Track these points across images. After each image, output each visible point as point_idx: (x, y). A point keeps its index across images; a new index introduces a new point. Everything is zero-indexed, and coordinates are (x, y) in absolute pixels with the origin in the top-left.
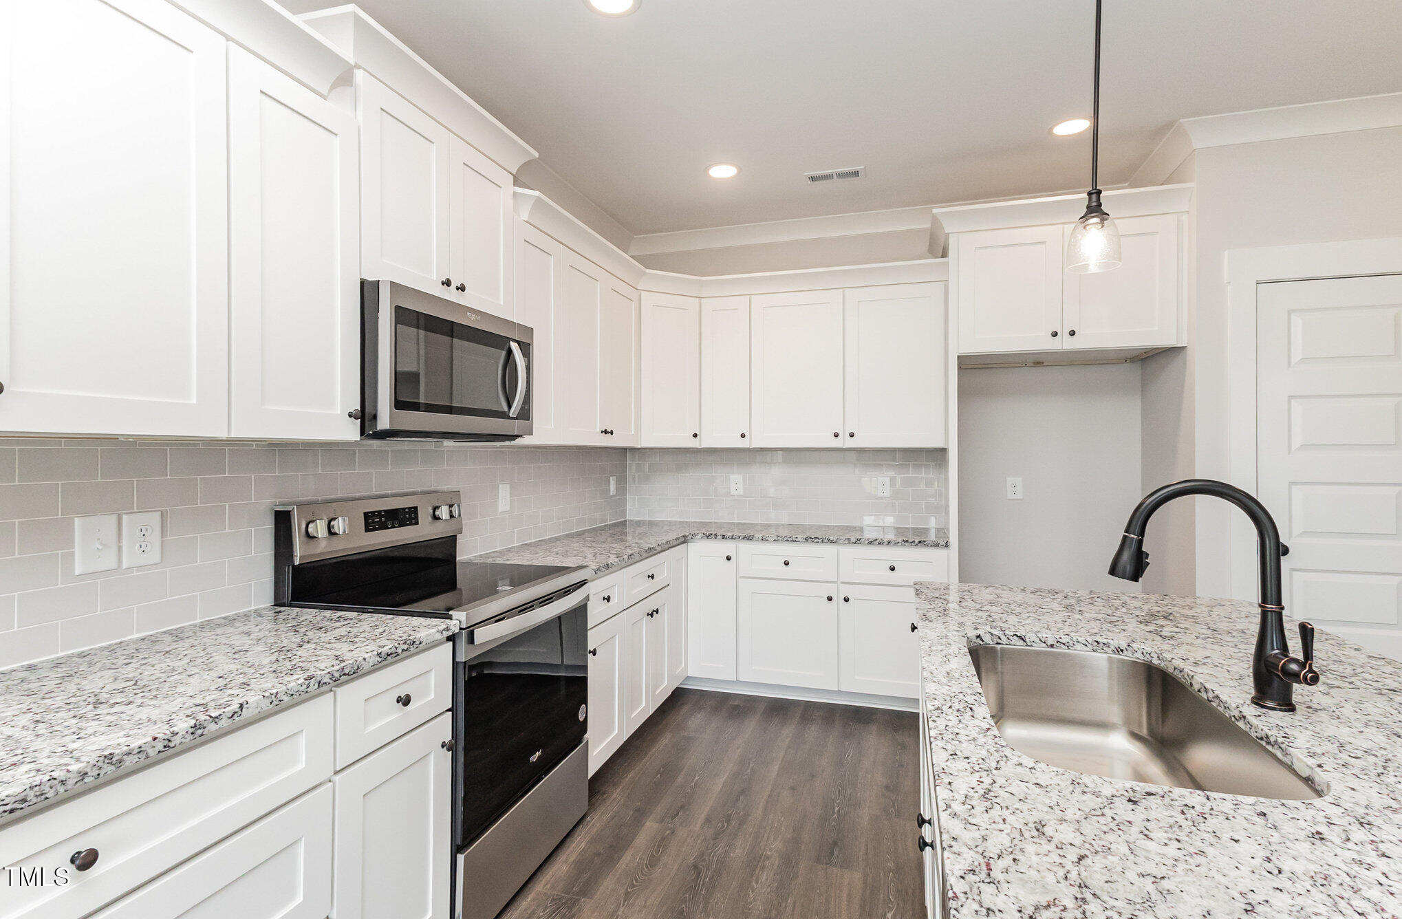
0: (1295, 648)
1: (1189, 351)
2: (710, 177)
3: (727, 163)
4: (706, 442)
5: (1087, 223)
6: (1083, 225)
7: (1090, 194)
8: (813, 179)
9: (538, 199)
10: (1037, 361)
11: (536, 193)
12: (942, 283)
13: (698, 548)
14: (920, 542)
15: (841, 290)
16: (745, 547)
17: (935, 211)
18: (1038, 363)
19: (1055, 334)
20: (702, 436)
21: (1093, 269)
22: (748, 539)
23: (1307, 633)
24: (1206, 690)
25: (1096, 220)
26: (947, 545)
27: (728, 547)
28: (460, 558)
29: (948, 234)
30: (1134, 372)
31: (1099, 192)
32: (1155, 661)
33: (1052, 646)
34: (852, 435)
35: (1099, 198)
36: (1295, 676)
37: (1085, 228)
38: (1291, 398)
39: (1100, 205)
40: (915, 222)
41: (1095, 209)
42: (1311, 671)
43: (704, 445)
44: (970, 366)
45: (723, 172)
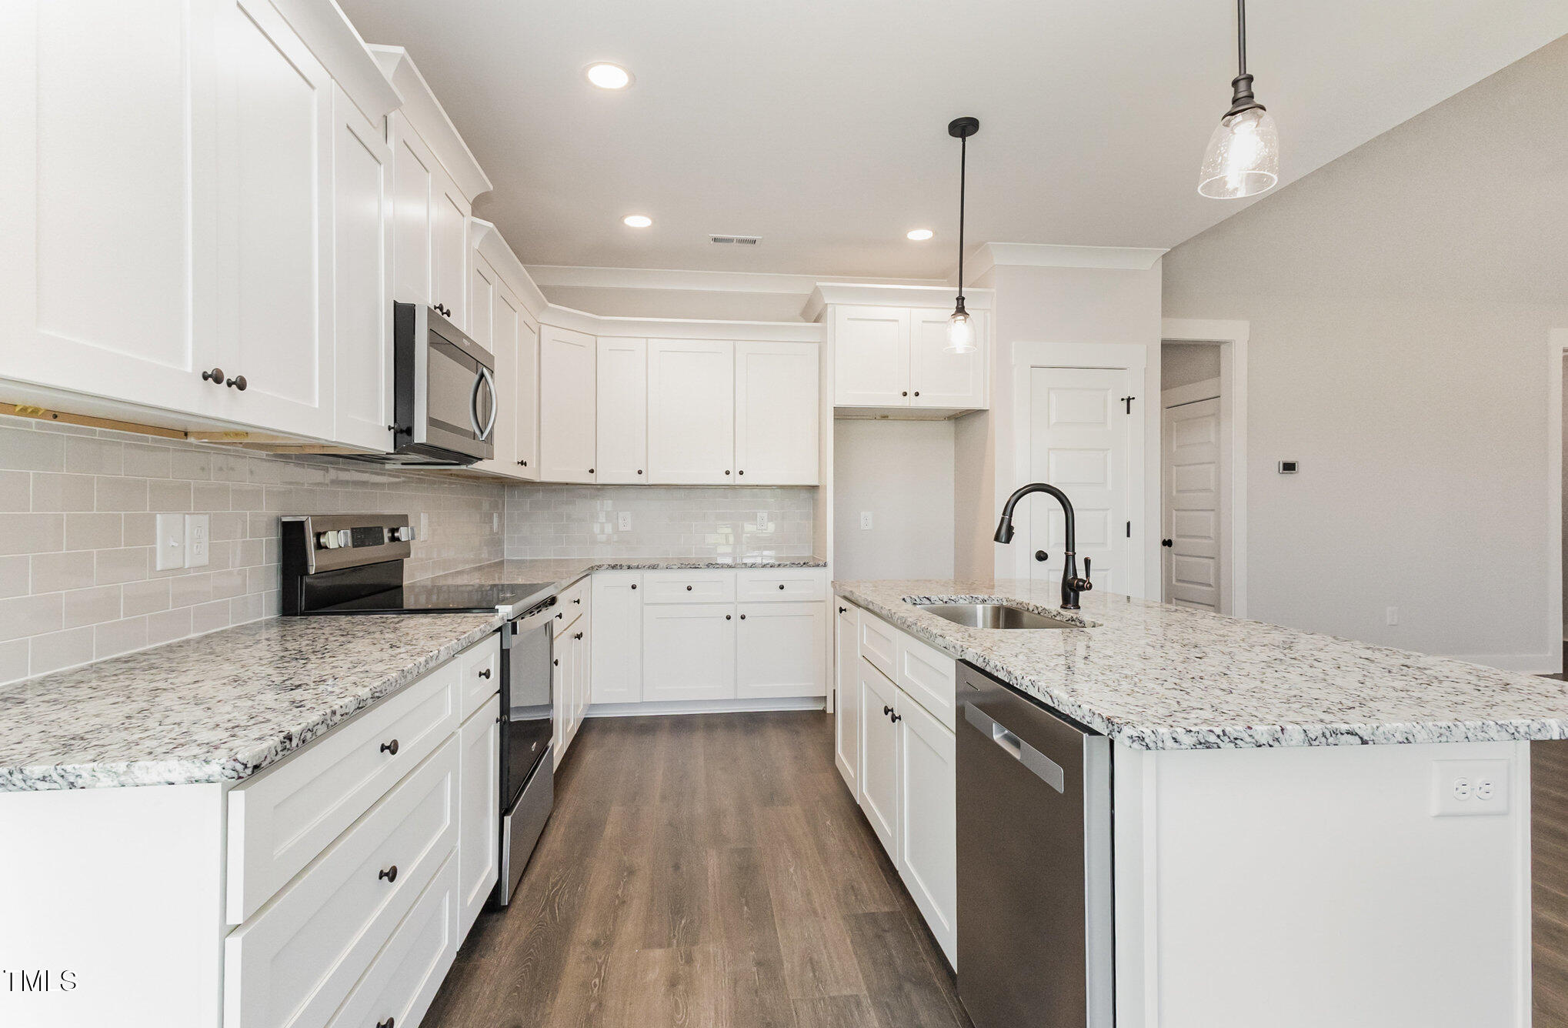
0: (1081, 575)
1: (990, 411)
2: (625, 225)
3: (646, 216)
4: (601, 478)
5: (956, 319)
6: (953, 320)
7: (957, 299)
8: (715, 240)
9: (491, 230)
10: (884, 415)
11: (491, 225)
12: (816, 344)
13: (602, 579)
14: (804, 564)
15: (732, 342)
16: (650, 575)
17: (818, 284)
18: (885, 417)
19: (905, 394)
20: (599, 471)
21: (960, 350)
22: (653, 568)
23: (1087, 562)
24: (1037, 608)
25: (962, 317)
26: (825, 565)
27: (633, 577)
28: (406, 582)
29: (827, 304)
30: (948, 427)
31: (963, 299)
32: (1005, 604)
33: (946, 602)
34: (741, 473)
35: (963, 303)
36: (1082, 588)
37: (955, 321)
38: (1050, 449)
39: (964, 307)
40: (798, 287)
41: (961, 310)
42: (1089, 583)
43: (600, 481)
44: (843, 416)
45: (638, 222)
